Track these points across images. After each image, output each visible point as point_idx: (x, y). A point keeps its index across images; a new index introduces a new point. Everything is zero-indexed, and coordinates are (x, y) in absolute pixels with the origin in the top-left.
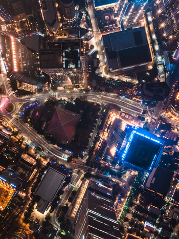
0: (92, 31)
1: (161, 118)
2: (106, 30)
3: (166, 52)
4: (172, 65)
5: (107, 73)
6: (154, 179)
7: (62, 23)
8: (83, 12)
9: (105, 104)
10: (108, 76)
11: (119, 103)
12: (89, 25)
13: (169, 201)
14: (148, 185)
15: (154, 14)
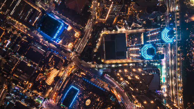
0: (130, 30)
1: (71, 62)
2: (129, 38)
3: (110, 71)
4: (102, 73)
5: (103, 35)
6: (36, 51)
7: (137, 12)
8: (141, 26)
9: (85, 30)
10: (101, 35)
11: (84, 39)
12: (133, 28)
13: (21, 58)
14: (32, 47)
15: (133, 67)
